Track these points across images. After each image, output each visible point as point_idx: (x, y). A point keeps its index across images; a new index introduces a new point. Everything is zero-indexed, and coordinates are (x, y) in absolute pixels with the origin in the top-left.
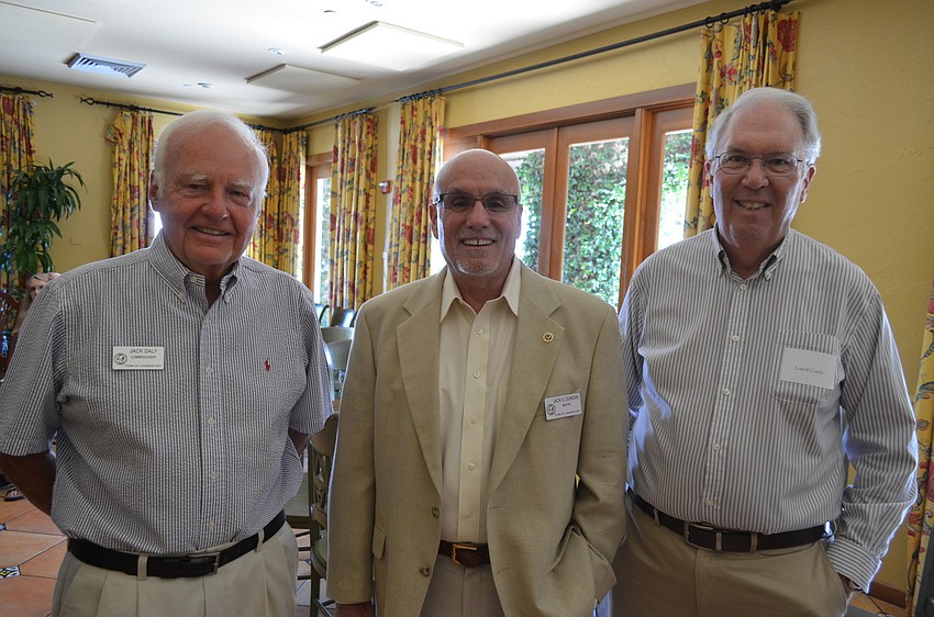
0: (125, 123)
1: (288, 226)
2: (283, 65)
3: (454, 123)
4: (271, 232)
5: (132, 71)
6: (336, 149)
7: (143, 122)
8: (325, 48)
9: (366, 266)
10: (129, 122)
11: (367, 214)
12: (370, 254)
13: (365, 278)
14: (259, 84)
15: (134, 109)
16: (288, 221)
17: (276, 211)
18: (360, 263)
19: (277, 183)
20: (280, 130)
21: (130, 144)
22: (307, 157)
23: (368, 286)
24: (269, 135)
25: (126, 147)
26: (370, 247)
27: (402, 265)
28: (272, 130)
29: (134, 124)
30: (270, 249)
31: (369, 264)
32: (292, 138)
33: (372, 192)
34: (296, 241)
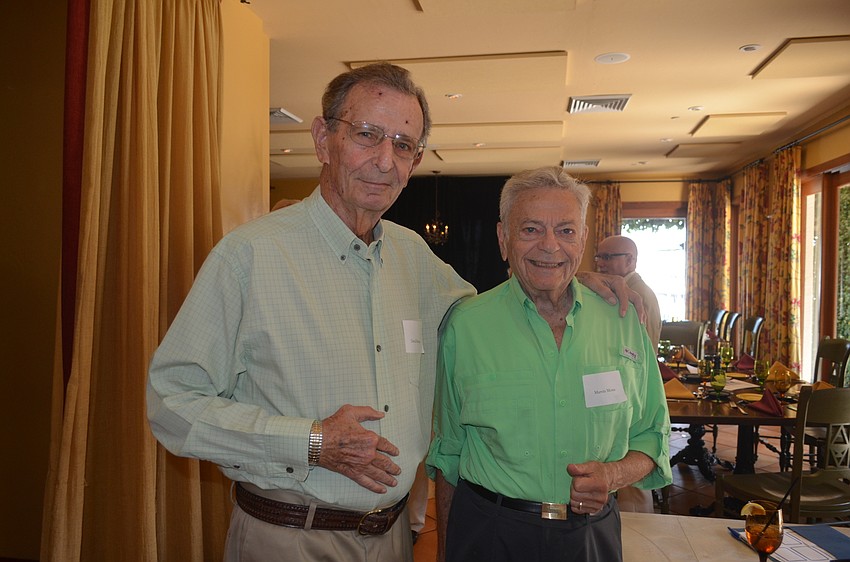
0: (603, 193)
1: (719, 252)
2: (677, 146)
3: (810, 164)
4: (707, 258)
5: (597, 163)
6: (743, 191)
7: (614, 190)
8: (693, 132)
9: (760, 280)
10: (606, 192)
11: (760, 241)
12: (764, 272)
13: (760, 290)
14: (674, 157)
15: (609, 182)
16: (718, 248)
17: (711, 242)
18: (755, 278)
19: (711, 221)
20: (715, 181)
21: (606, 206)
22: (732, 198)
23: (762, 296)
24: (705, 186)
25: (603, 208)
26: (763, 266)
27: (775, 279)
28: (708, 181)
29: (609, 193)
30: (707, 271)
31: (763, 279)
32: (721, 187)
33: (765, 223)
34: (724, 264)
